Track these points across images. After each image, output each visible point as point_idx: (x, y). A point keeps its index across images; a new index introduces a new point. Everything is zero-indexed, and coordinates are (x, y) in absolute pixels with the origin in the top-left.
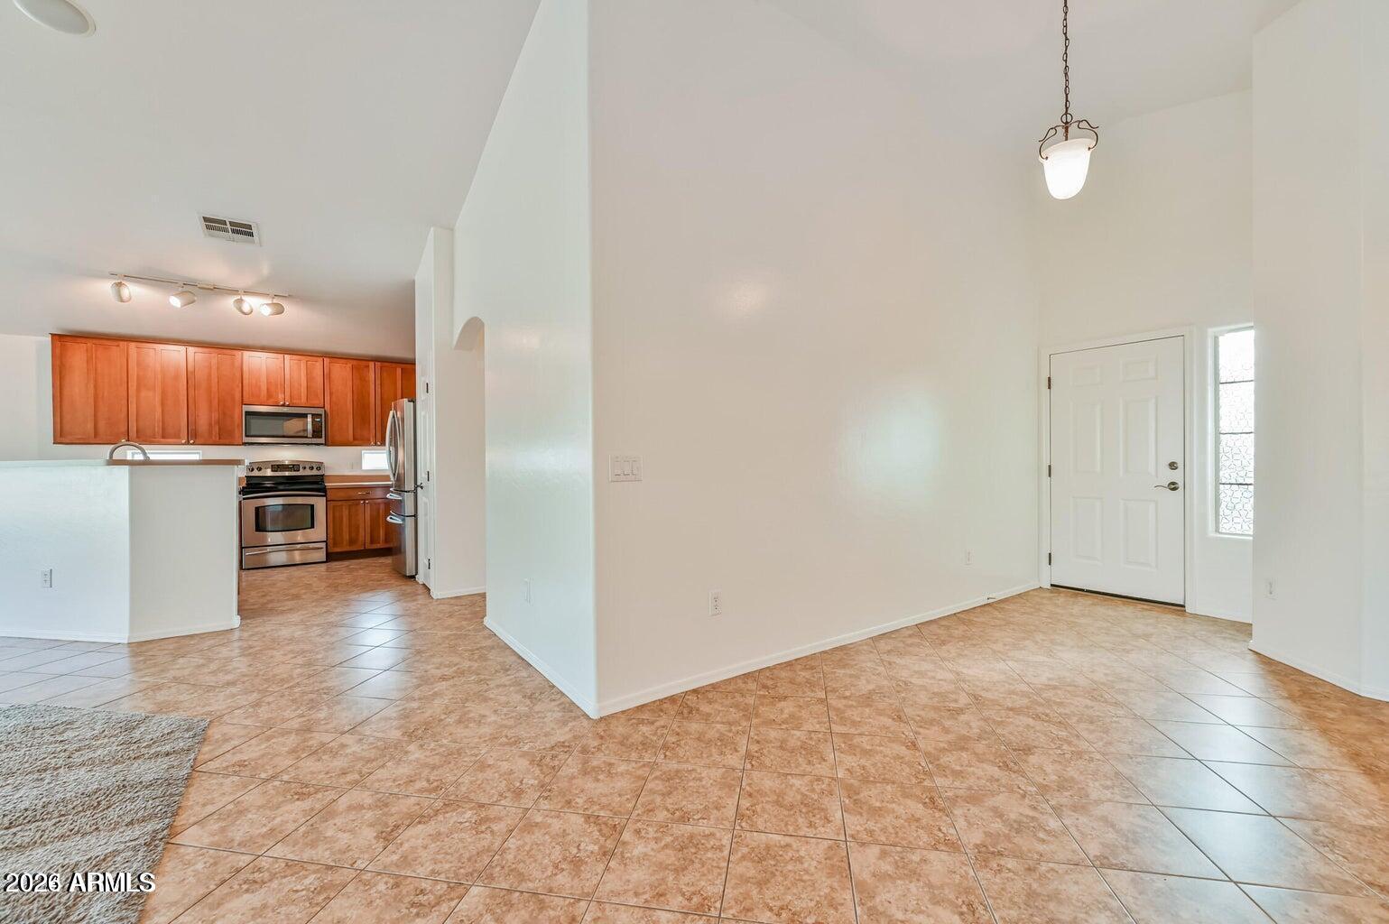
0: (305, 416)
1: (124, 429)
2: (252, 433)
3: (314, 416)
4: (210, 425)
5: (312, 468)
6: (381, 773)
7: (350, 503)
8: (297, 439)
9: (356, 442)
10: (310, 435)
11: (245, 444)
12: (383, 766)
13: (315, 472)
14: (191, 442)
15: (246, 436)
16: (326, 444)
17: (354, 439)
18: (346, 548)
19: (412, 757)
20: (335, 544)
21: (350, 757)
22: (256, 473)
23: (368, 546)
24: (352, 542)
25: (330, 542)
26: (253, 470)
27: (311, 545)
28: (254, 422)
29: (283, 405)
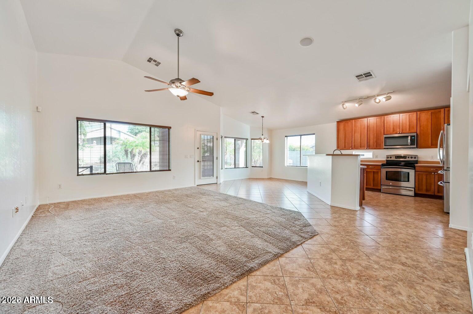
0: (407, 137)
1: (351, 145)
2: (387, 145)
3: (411, 137)
4: (374, 143)
5: (412, 158)
6: (333, 282)
7: (427, 173)
8: (405, 146)
9: (433, 146)
10: (409, 144)
11: (385, 149)
12: (337, 279)
13: (413, 159)
14: (368, 148)
15: (385, 146)
16: (417, 147)
17: (432, 145)
18: (424, 192)
19: (349, 285)
20: (419, 190)
21: (333, 268)
22: (389, 159)
23: (436, 194)
24: (427, 190)
25: (417, 189)
26: (388, 158)
27: (408, 188)
28: (388, 140)
29: (399, 133)
